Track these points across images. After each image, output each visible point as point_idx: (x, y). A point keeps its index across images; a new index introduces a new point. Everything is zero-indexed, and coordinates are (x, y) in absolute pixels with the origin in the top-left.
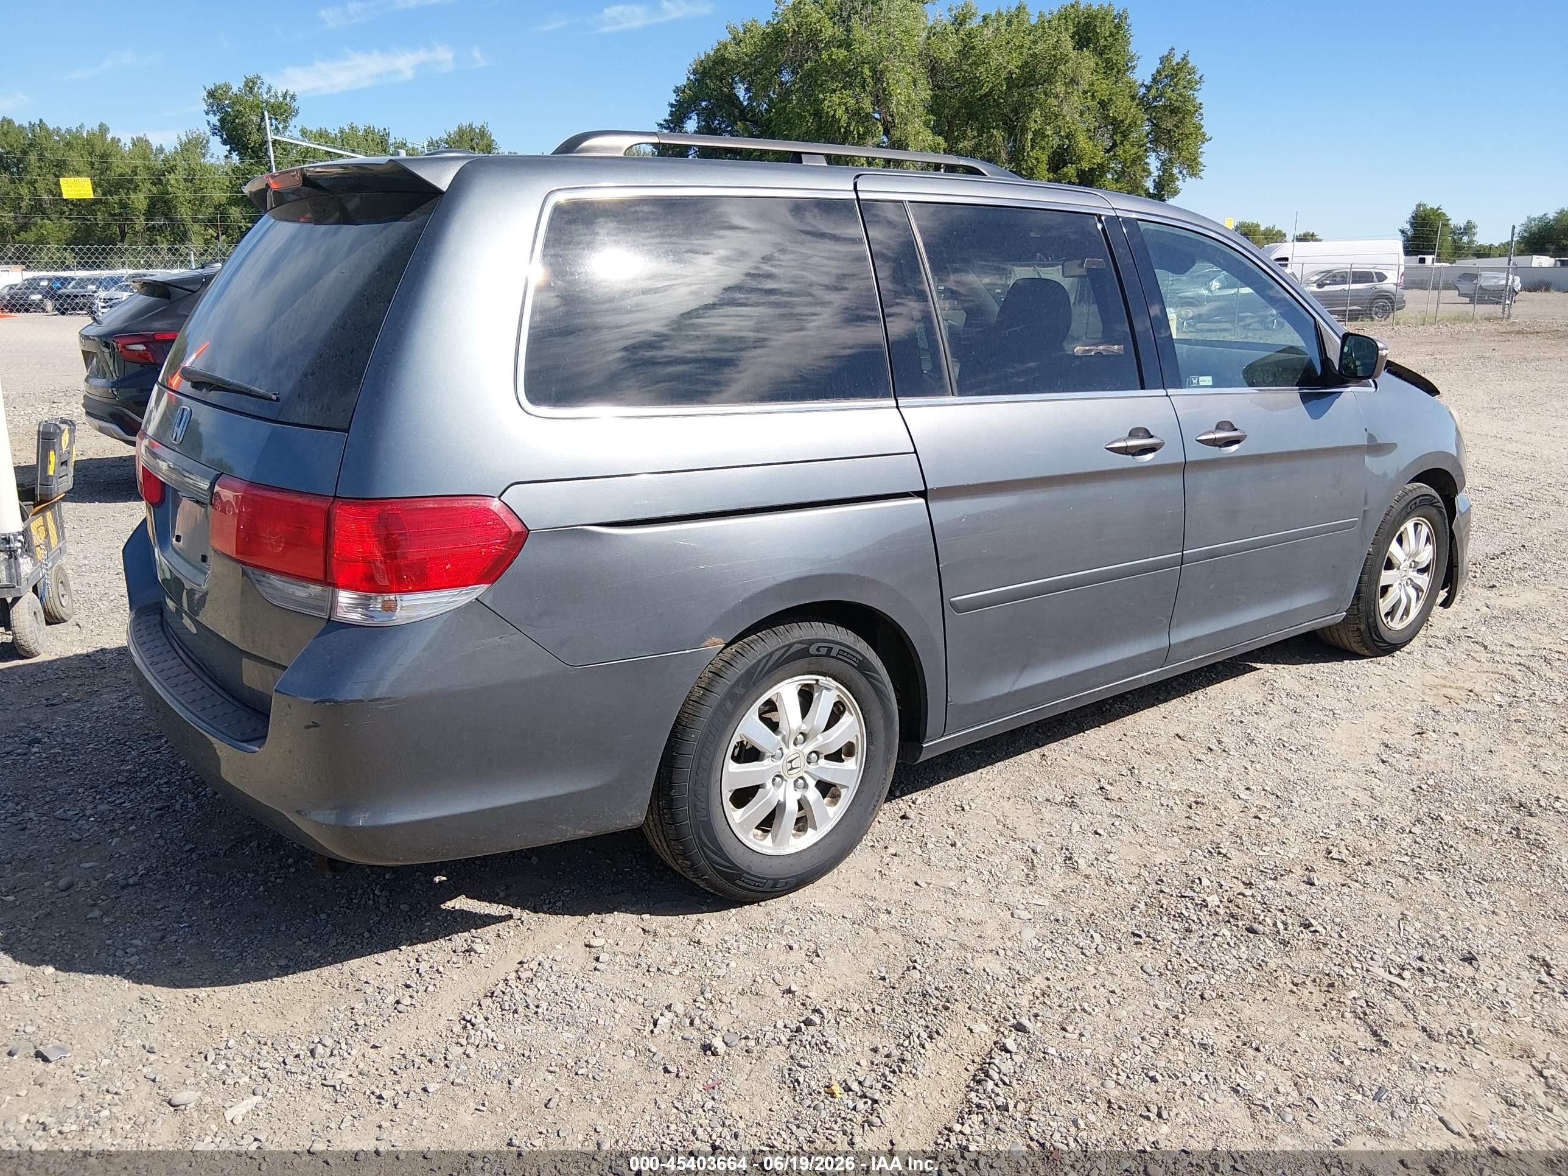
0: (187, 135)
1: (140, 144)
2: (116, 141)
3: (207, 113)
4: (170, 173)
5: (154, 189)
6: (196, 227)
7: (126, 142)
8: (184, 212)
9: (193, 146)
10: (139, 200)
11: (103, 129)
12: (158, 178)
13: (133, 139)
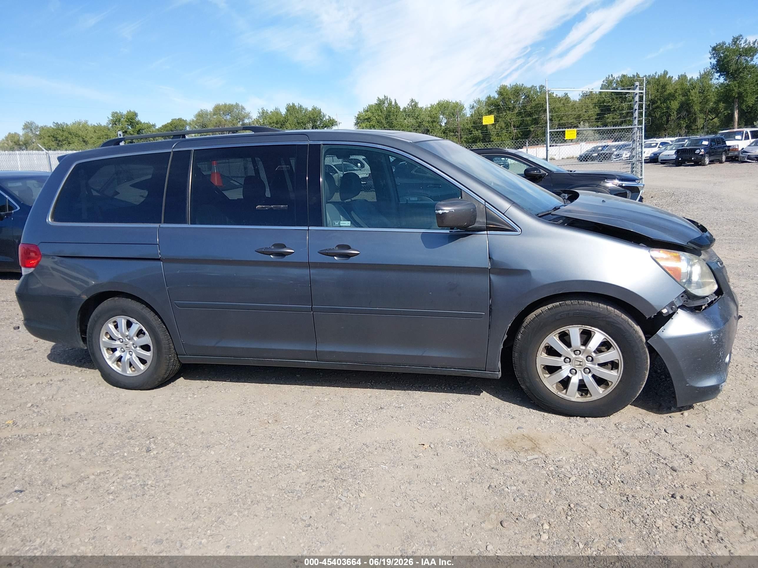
0: (704, 70)
1: (683, 78)
2: (671, 78)
3: (710, 58)
4: (692, 90)
5: (683, 99)
6: (702, 115)
7: (675, 78)
8: (696, 108)
9: (705, 76)
10: (675, 105)
11: (666, 73)
12: (686, 93)
13: (679, 76)
